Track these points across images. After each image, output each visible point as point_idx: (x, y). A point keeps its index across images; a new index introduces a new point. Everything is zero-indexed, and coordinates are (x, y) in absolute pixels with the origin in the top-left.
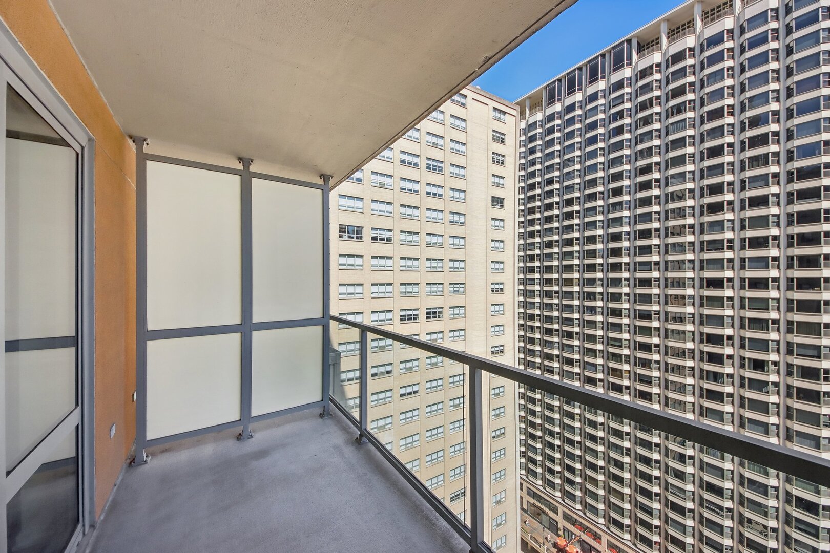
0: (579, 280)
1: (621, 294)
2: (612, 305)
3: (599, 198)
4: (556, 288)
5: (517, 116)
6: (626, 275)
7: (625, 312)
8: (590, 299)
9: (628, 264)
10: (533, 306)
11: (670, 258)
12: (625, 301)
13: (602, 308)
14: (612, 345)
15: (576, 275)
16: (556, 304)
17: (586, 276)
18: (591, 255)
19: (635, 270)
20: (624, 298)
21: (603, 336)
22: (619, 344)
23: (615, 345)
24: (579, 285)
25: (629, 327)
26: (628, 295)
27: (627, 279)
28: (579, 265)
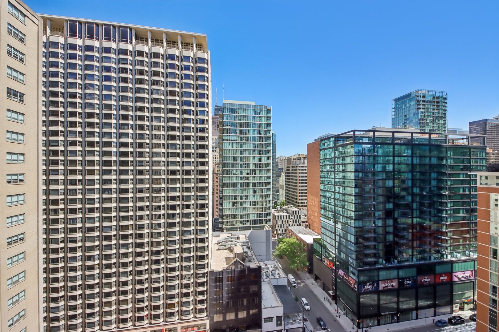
0: (99, 171)
1: (128, 179)
2: (122, 187)
3: (113, 118)
4: (80, 177)
5: (40, 26)
6: (131, 168)
7: (131, 190)
8: (108, 184)
9: (132, 162)
10: (57, 192)
11: (155, 159)
12: (131, 183)
13: (116, 189)
14: (122, 211)
15: (97, 168)
16: (80, 189)
17: (105, 168)
18: (108, 155)
19: (136, 165)
20: (130, 181)
21: (116, 207)
22: (127, 210)
23: (124, 211)
24: (99, 174)
25: (133, 199)
26: (132, 180)
27: (132, 171)
28: (99, 161)
